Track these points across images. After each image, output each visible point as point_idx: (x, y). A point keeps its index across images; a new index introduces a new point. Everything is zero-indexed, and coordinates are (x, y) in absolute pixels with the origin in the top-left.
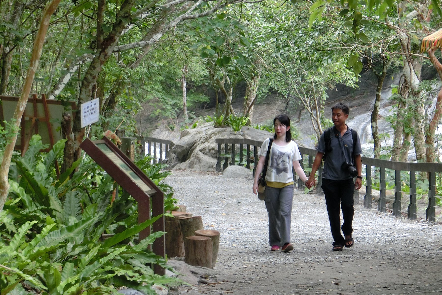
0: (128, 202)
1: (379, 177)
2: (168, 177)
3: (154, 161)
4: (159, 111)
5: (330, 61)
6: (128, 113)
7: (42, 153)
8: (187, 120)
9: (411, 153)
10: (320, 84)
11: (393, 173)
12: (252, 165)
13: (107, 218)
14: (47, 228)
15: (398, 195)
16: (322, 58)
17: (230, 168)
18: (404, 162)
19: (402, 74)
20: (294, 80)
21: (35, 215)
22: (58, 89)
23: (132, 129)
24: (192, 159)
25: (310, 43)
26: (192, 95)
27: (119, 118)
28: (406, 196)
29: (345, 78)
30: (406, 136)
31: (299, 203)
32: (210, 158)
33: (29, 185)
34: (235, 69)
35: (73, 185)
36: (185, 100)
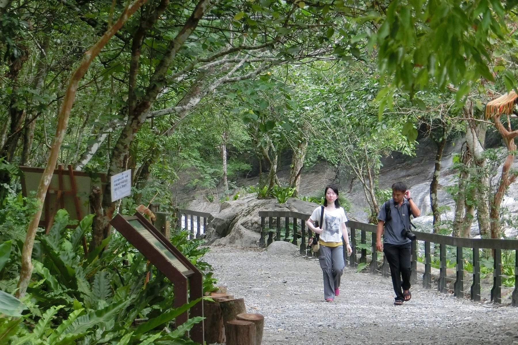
0: (163, 284)
1: (439, 254)
2: (207, 254)
3: (192, 236)
4: (197, 180)
5: (384, 127)
6: (162, 183)
7: (69, 229)
8: (227, 191)
9: (474, 226)
10: (374, 151)
11: (455, 250)
12: (299, 240)
13: (140, 302)
14: (74, 314)
15: (460, 275)
16: (376, 124)
17: (275, 244)
18: (467, 237)
19: (464, 140)
20: (345, 148)
21: (61, 298)
22: (85, 159)
23: (167, 201)
24: (233, 233)
25: (363, 107)
26: (233, 163)
27: (153, 189)
28: (468, 275)
29: (401, 145)
30: (469, 208)
31: (351, 282)
32: (253, 232)
33: (54, 265)
34: (280, 136)
35: (102, 265)
36: (225, 168)
